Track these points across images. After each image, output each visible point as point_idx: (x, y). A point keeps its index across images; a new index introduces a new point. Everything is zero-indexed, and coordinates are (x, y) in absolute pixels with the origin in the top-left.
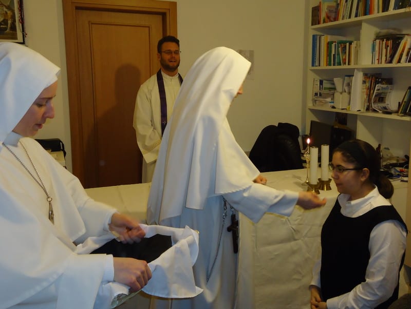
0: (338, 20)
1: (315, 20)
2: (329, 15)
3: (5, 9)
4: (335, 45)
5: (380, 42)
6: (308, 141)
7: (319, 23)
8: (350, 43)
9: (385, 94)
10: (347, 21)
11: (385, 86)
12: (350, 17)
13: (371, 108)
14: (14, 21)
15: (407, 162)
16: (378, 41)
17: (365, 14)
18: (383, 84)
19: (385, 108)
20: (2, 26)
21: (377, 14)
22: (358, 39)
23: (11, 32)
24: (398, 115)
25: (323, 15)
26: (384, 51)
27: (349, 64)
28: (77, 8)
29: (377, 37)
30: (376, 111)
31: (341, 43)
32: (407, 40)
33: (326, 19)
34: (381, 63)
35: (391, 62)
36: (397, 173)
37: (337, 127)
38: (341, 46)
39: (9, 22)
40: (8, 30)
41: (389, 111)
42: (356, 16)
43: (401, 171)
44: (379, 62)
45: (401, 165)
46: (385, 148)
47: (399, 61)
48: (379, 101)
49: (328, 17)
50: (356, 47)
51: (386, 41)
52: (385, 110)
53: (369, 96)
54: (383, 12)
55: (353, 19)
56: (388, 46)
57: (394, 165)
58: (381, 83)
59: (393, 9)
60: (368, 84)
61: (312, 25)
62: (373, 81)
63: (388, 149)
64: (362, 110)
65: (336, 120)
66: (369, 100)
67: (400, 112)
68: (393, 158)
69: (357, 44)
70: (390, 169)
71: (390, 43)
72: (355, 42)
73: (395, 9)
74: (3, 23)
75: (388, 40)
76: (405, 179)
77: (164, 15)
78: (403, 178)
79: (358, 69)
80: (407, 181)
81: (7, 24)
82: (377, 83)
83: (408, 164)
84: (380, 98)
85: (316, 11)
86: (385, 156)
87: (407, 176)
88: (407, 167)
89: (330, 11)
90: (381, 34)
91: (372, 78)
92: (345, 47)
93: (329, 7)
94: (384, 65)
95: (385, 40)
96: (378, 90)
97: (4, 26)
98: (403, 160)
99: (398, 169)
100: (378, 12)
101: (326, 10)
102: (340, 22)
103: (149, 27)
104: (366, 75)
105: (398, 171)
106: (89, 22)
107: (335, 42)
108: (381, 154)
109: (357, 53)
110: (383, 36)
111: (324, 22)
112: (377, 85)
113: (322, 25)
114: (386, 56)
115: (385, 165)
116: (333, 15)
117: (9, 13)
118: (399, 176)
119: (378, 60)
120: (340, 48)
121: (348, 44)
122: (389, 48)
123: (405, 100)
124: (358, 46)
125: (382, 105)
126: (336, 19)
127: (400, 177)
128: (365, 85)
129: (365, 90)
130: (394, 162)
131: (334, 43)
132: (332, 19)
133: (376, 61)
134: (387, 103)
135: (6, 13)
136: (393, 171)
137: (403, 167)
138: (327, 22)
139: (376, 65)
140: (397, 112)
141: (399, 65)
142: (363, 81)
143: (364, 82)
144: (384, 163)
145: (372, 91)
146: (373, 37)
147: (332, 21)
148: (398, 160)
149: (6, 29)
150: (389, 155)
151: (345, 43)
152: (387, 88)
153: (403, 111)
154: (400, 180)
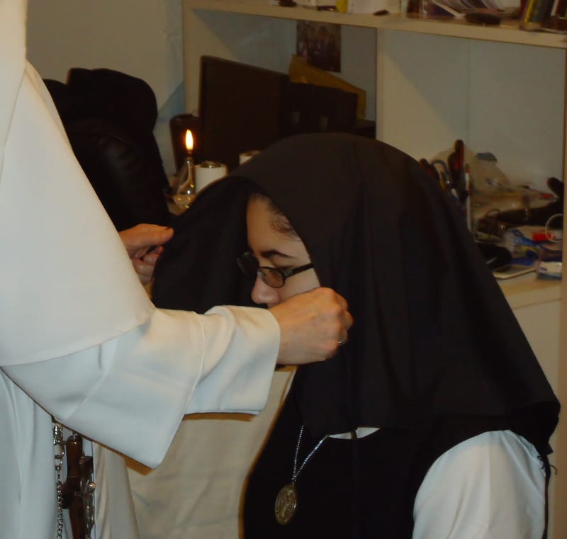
6: (189, 141)
13: (424, 3)
15: (558, 206)
24: (522, 28)
30: (445, 13)
36: (525, 248)
37: (304, 80)
41: (489, 11)
43: (539, 240)
45: (537, 217)
46: (482, 156)
52: (477, 10)
57: (513, 220)
63: (490, 158)
64: (393, 10)
65: (299, 54)
67: (527, 15)
68: (510, 190)
70: (498, 232)
76: (553, 268)
78: (544, 265)
80: (557, 278)
83: (561, 211)
86: (481, 186)
87: (557, 257)
88: (558, 225)
98: (545, 196)
99: (528, 231)
105: (527, 240)
108: (467, 177)
115: (482, 221)
118: (530, 258)
127: (536, 263)
130: (515, 205)
136: (510, 243)
137: (544, 225)
140: (516, 16)
144: (479, 215)
148: (526, 200)
150: (496, 181)
153: (536, 12)
154: (534, 275)
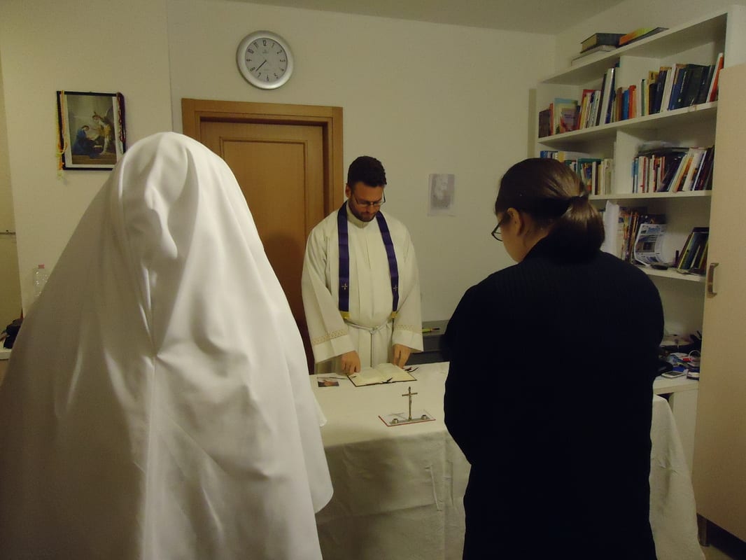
0: (579, 129)
1: (545, 130)
2: (565, 122)
3: (101, 123)
4: (575, 165)
5: (645, 159)
7: (550, 134)
8: (599, 163)
9: (654, 237)
10: (593, 129)
11: (653, 226)
12: (597, 124)
13: (632, 260)
14: (113, 139)
16: (642, 158)
17: (622, 118)
18: (651, 223)
19: (654, 259)
20: (96, 146)
21: (640, 117)
22: (611, 155)
23: (109, 154)
24: (678, 272)
25: (556, 122)
26: (652, 173)
27: (596, 193)
28: (203, 120)
29: (640, 152)
30: (642, 264)
31: (583, 162)
32: (693, 156)
33: (561, 128)
34: (648, 191)
35: (665, 189)
36: (679, 363)
38: (584, 166)
39: (107, 140)
40: (104, 152)
41: (659, 264)
42: (608, 121)
43: (685, 361)
44: (643, 190)
45: (684, 349)
47: (680, 188)
48: (644, 249)
49: (564, 125)
50: (607, 168)
51: (655, 157)
52: (655, 263)
53: (629, 242)
54: (650, 114)
55: (603, 126)
56: (658, 166)
57: (672, 349)
58: (647, 221)
59: (668, 109)
60: (627, 224)
61: (540, 137)
62: (635, 218)
66: (630, 248)
67: (680, 266)
68: (669, 336)
69: (608, 163)
70: (665, 355)
71: (661, 161)
72: (606, 160)
73: (670, 108)
74: (97, 142)
75: (658, 156)
76: (694, 375)
77: (324, 125)
78: (690, 373)
79: (612, 201)
80: (697, 379)
81: (102, 143)
82: (641, 221)
84: (646, 244)
85: (546, 116)
87: (697, 370)
88: (697, 355)
89: (567, 116)
90: (646, 149)
91: (634, 214)
92: (590, 168)
93: (564, 110)
94: (652, 194)
95: (653, 156)
96: (644, 232)
97: (99, 146)
99: (681, 356)
100: (643, 115)
101: (561, 115)
102: (583, 130)
103: (304, 144)
104: (623, 209)
105: (680, 360)
106: (220, 137)
107: (575, 161)
109: (609, 176)
110: (650, 151)
111: (558, 131)
112: (642, 225)
113: (554, 137)
114: (656, 180)
116: (571, 122)
117: (106, 127)
118: (681, 368)
119: (643, 186)
120: (582, 171)
121: (594, 164)
122: (660, 169)
123: (689, 247)
124: (611, 166)
125: (649, 255)
126: (576, 127)
127: (686, 371)
128: (622, 224)
129: (622, 232)
130: (672, 343)
131: (573, 163)
132: (569, 128)
133: (640, 189)
134: (656, 251)
135: (102, 128)
136: (671, 361)
137: (688, 353)
138: (562, 132)
139: (640, 194)
140: (675, 266)
141: (680, 194)
142: (620, 218)
143: (621, 220)
145: (634, 234)
146: (634, 152)
147: (570, 131)
148: (677, 341)
149: (102, 150)
151: (590, 162)
152: (657, 229)
153: (684, 265)
154: (685, 377)
